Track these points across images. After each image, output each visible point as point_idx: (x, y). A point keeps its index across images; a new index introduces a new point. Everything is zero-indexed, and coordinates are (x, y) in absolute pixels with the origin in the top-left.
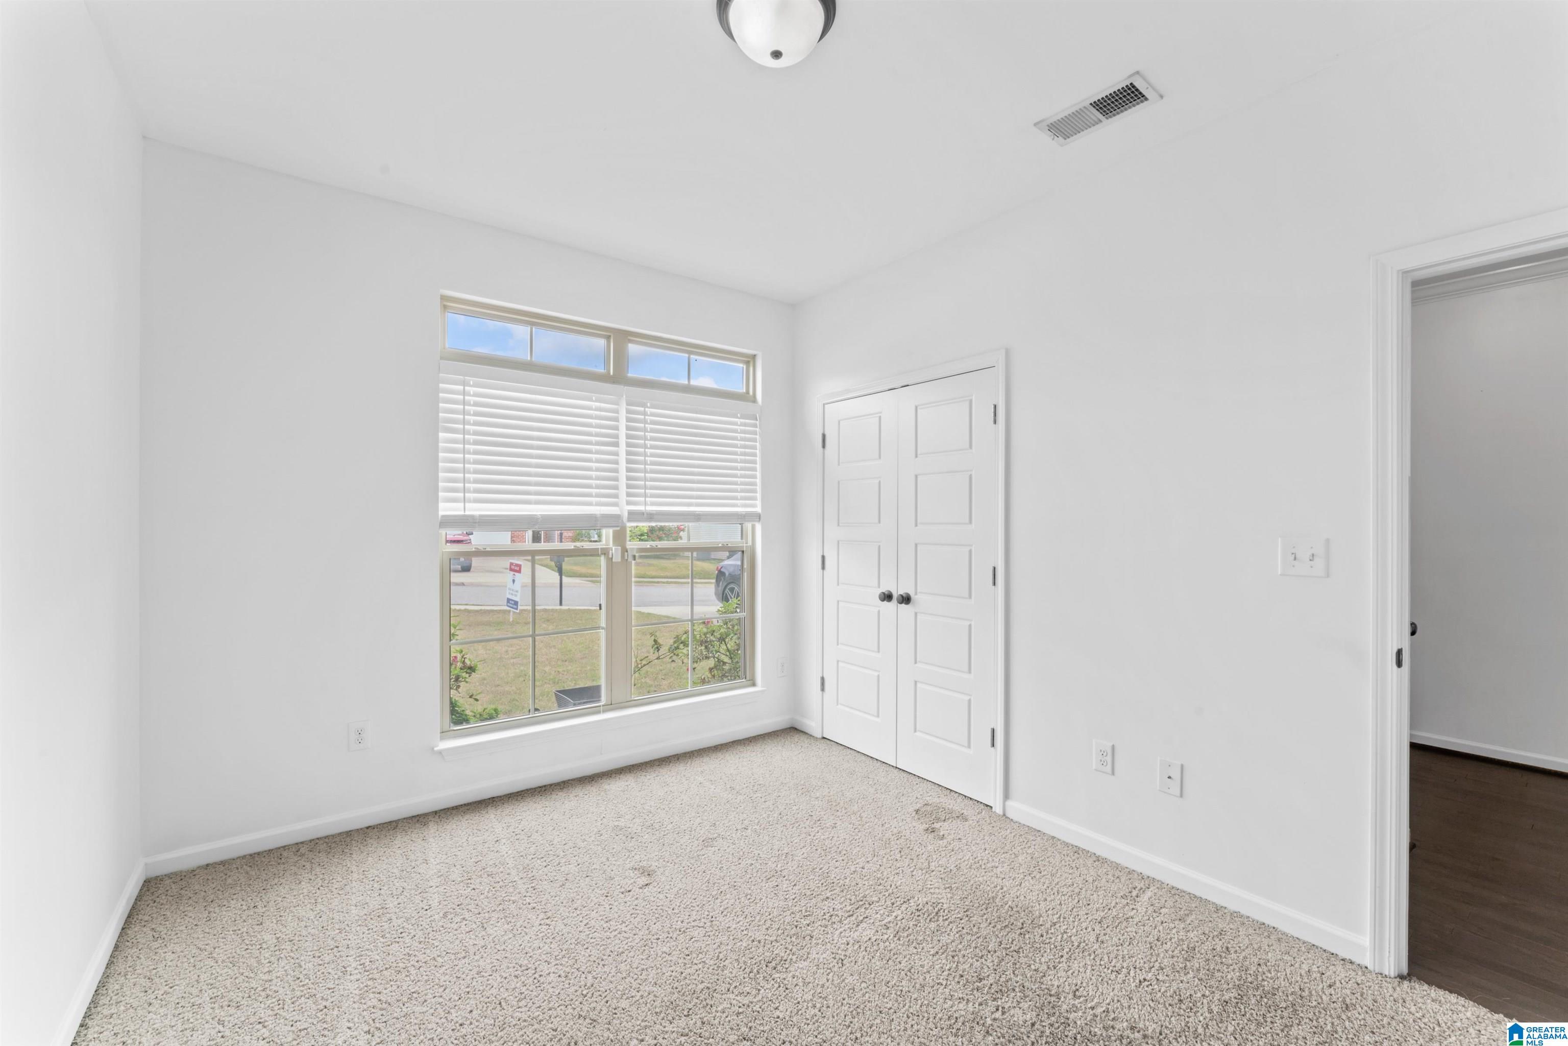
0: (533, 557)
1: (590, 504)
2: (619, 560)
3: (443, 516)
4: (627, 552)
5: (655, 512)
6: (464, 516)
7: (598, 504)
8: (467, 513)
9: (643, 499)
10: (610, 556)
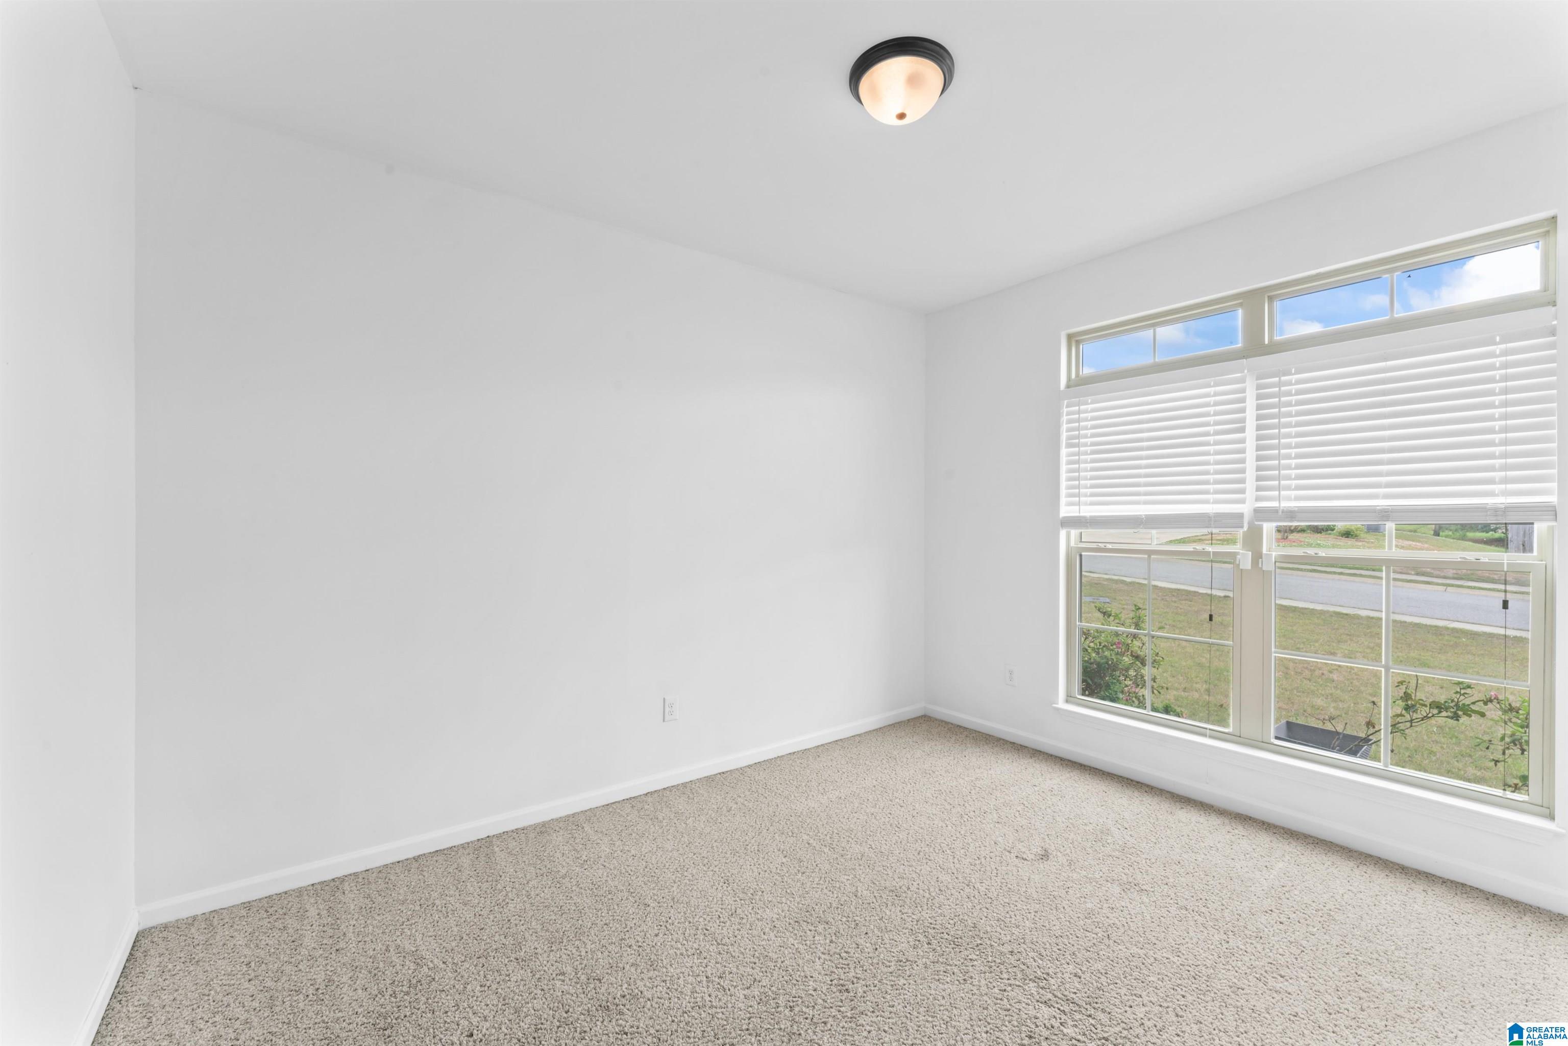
0: (1149, 556)
1: (1207, 502)
2: (1249, 567)
3: (1064, 518)
4: (1261, 558)
5: (1296, 509)
6: (1080, 517)
7: (1216, 502)
8: (1082, 514)
9: (1277, 493)
10: (1237, 562)
